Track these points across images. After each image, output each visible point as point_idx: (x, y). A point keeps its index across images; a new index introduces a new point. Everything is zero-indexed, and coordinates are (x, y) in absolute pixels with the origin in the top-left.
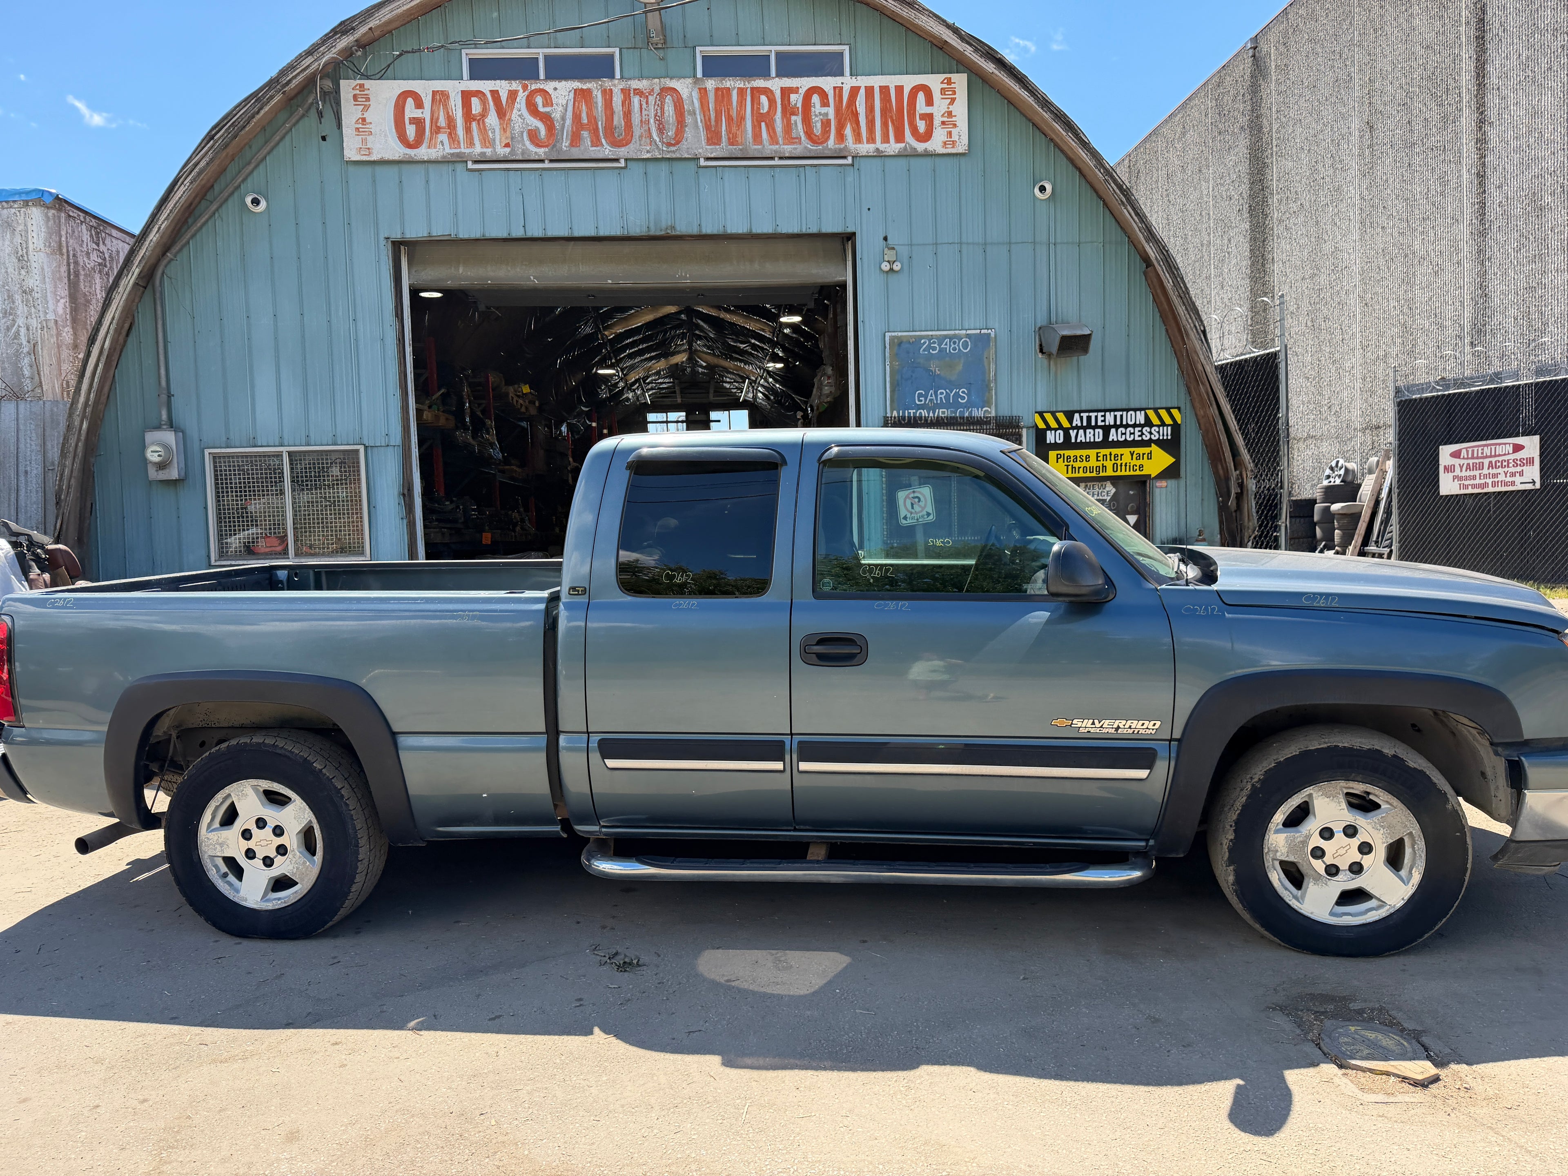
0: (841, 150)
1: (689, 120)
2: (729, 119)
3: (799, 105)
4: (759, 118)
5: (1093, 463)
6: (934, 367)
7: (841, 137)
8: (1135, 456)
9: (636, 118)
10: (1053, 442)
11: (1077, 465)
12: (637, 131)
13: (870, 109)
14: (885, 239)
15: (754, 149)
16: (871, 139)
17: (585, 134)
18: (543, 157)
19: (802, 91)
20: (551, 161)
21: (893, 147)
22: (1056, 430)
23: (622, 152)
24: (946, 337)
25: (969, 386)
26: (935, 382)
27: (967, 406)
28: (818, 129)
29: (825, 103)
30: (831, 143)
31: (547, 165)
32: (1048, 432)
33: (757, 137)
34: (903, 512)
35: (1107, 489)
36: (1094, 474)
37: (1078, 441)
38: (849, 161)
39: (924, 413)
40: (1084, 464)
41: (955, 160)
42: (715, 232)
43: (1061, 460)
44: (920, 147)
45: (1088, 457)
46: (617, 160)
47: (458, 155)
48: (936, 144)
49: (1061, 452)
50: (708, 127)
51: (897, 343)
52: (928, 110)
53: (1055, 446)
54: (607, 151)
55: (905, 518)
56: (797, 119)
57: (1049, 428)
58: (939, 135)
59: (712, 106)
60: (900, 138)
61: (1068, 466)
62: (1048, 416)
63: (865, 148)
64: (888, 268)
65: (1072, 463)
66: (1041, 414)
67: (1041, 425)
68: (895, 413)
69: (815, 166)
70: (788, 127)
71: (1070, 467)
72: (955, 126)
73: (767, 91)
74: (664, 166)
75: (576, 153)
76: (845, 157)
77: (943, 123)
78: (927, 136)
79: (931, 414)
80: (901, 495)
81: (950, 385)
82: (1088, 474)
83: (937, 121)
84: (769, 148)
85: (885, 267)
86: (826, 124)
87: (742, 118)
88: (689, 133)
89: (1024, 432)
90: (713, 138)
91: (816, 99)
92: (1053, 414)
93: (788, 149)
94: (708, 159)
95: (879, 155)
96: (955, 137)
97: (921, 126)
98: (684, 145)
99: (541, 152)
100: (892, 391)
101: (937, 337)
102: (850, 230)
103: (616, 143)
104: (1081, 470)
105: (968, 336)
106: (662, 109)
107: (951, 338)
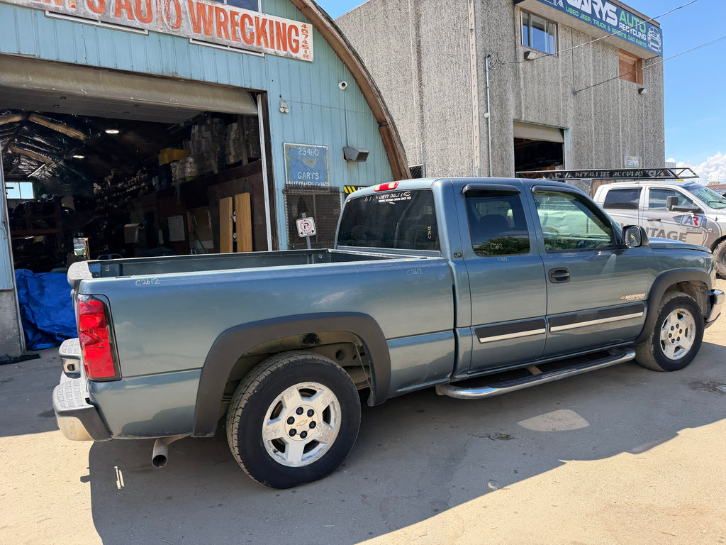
0: (259, 49)
1: (183, 16)
2: (205, 20)
3: (239, 22)
4: (220, 24)
6: (305, 161)
7: (259, 43)
9: (154, 9)
12: (155, 16)
13: (272, 32)
14: (280, 96)
15: (217, 40)
16: (273, 47)
17: (124, 11)
18: (97, 19)
19: (241, 15)
20: (102, 22)
21: (282, 53)
23: (146, 26)
24: (309, 147)
25: (319, 172)
26: (305, 169)
27: (319, 181)
28: (248, 36)
29: (251, 24)
30: (255, 44)
31: (100, 24)
33: (219, 33)
34: (300, 230)
38: (263, 55)
39: (302, 183)
41: (308, 64)
42: (199, 79)
44: (294, 55)
46: (143, 30)
47: (39, 5)
48: (300, 55)
50: (194, 23)
51: (289, 148)
52: (297, 38)
54: (137, 23)
55: (302, 233)
56: (238, 29)
58: (301, 50)
59: (195, 12)
60: (285, 49)
62: (349, 188)
63: (270, 50)
64: (283, 111)
66: (346, 186)
67: (347, 192)
68: (290, 183)
69: (247, 54)
70: (234, 32)
72: (308, 48)
73: (223, 11)
74: (169, 38)
75: (118, 20)
76: (260, 53)
77: (303, 46)
78: (296, 51)
79: (305, 184)
80: (299, 222)
81: (312, 171)
83: (301, 44)
84: (225, 41)
85: (282, 110)
86: (252, 34)
87: (211, 22)
88: (184, 23)
89: (341, 194)
90: (197, 29)
91: (247, 20)
92: (351, 187)
93: (235, 43)
94: (193, 39)
95: (276, 55)
96: (308, 54)
97: (294, 45)
98: (181, 29)
99: (97, 16)
100: (288, 172)
101: (305, 147)
102: (264, 89)
103: (142, 20)
105: (317, 148)
106: (169, 6)
107: (311, 148)
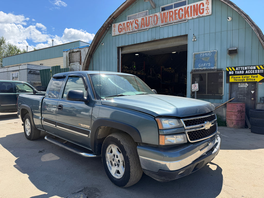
0: (185, 19)
1: (158, 19)
2: (165, 18)
3: (178, 13)
4: (170, 16)
5: (241, 78)
6: (203, 59)
7: (185, 17)
8: (253, 77)
9: (150, 21)
10: (231, 74)
11: (237, 79)
12: (150, 23)
13: (191, 10)
14: (194, 35)
15: (169, 22)
16: (191, 16)
17: (143, 25)
18: (137, 30)
19: (178, 10)
20: (138, 31)
21: (196, 16)
22: (231, 71)
23: (148, 27)
24: (206, 53)
25: (211, 62)
26: (203, 62)
27: (210, 67)
28: (181, 16)
29: (182, 11)
30: (183, 18)
31: (137, 32)
32: (230, 72)
33: (170, 20)
35: (246, 85)
36: (241, 81)
37: (237, 73)
38: (187, 21)
39: (200, 68)
40: (239, 79)
41: (209, 16)
42: (162, 38)
43: (233, 78)
44: (201, 15)
45: (240, 77)
46: (147, 29)
47: (126, 32)
48: (205, 14)
49: (233, 76)
50: (161, 20)
51: (195, 55)
52: (203, 8)
53: (231, 75)
54: (146, 28)
55: (193, 90)
56: (177, 15)
57: (230, 71)
58: (205, 12)
59: (162, 16)
60: (197, 14)
61: (234, 79)
62: (230, 68)
63: (190, 18)
64: (194, 40)
65: (235, 78)
66: (228, 68)
67: (228, 70)
68: (194, 69)
69: (180, 23)
70: (175, 17)
71: (235, 80)
72: (209, 9)
73: (172, 11)
74: (155, 29)
75: (141, 29)
76: (186, 20)
77: (206, 9)
78: (203, 12)
79: (202, 69)
80: (193, 85)
81: (206, 62)
82: (240, 81)
83: (205, 10)
84: (172, 22)
85: (193, 40)
86: (182, 15)
87: (167, 17)
88: (158, 22)
89: (224, 72)
90: (162, 22)
91: (181, 11)
92: (231, 68)
93: (175, 21)
94: (162, 26)
95: (193, 19)
96: (209, 12)
97: (201, 11)
98: (158, 24)
99: (136, 30)
100: (194, 64)
101: (204, 53)
102: (186, 34)
103: (147, 26)
104: (238, 80)
105: (211, 52)
106: (154, 19)
107: (207, 53)
